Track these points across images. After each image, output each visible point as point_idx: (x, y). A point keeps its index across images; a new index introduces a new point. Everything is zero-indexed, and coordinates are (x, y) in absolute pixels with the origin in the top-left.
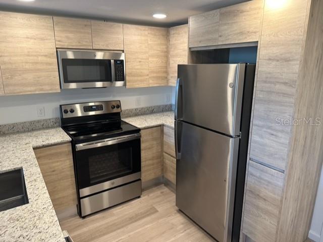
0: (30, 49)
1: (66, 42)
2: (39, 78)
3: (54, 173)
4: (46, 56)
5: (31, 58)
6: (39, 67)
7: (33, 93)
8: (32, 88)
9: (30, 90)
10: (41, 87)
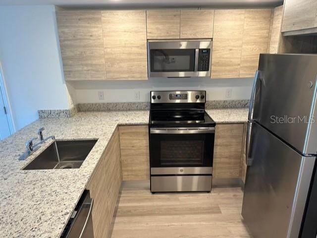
0: (127, 41)
1: (155, 34)
2: (132, 66)
3: (133, 148)
4: (138, 47)
5: (127, 49)
6: (132, 57)
7: (126, 79)
8: (126, 76)
9: (125, 76)
10: (133, 75)
